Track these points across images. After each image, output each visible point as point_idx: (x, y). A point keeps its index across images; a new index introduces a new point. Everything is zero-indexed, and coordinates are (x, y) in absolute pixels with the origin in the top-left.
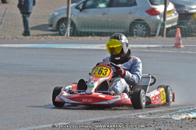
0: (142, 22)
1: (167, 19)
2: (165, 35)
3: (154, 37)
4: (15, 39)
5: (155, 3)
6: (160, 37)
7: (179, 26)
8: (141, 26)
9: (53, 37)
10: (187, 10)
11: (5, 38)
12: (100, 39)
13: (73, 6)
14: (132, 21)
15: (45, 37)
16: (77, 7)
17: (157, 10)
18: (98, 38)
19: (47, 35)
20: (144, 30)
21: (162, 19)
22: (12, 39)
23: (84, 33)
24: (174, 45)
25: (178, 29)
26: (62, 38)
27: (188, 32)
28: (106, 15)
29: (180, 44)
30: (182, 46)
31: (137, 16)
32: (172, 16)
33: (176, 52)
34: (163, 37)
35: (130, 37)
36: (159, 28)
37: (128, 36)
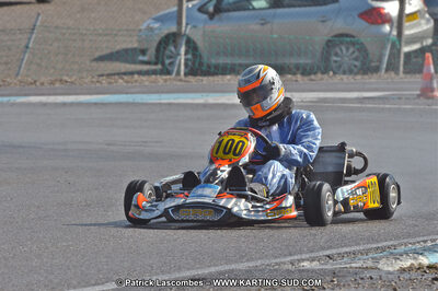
0: (348, 39)
1: (407, 32)
2: (401, 68)
3: (375, 75)
4: (57, 85)
6: (393, 74)
7: (434, 48)
8: (348, 49)
9: (144, 78)
11: (35, 82)
13: (193, 6)
14: (326, 38)
15: (126, 77)
16: (201, 9)
17: (386, 11)
19: (132, 73)
20: (356, 59)
21: (395, 33)
22: (52, 83)
23: (216, 67)
24: (418, 92)
25: (428, 55)
26: (166, 81)
28: (269, 25)
29: (432, 90)
31: (339, 25)
32: (419, 24)
33: (422, 107)
34: (397, 73)
35: (319, 75)
36: (387, 53)
37: (315, 73)
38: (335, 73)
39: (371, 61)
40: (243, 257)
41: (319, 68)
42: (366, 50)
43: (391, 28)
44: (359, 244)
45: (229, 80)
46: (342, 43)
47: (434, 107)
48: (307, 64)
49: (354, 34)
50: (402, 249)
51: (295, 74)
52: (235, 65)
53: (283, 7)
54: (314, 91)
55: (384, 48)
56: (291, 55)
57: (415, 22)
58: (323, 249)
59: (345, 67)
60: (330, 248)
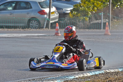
0: (35, 19)
1: (51, 17)
2: (50, 27)
3: (42, 29)
5: (44, 7)
6: (47, 29)
7: (59, 22)
8: (35, 22)
10: (64, 11)
12: (8, 30)
14: (29, 19)
17: (45, 11)
18: (6, 30)
20: (37, 24)
21: (48, 17)
24: (54, 34)
25: (57, 23)
27: (64, 25)
28: (12, 15)
29: (58, 33)
30: (60, 34)
31: (32, 15)
32: (55, 15)
33: (55, 38)
34: (49, 29)
35: (27, 29)
36: (46, 23)
37: (25, 28)
38: (31, 28)
39: (41, 25)
40: (5, 80)
41: (27, 27)
42: (40, 22)
43: (47, 16)
44: (37, 77)
45: (1, 30)
46: (33, 20)
47: (58, 38)
48: (23, 26)
49: (36, 17)
50: (49, 78)
51: (20, 28)
52: (3, 26)
53: (17, 9)
54: (25, 33)
55: (45, 21)
56: (19, 23)
57: (53, 14)
58: (28, 78)
59: (34, 26)
60: (30, 77)
